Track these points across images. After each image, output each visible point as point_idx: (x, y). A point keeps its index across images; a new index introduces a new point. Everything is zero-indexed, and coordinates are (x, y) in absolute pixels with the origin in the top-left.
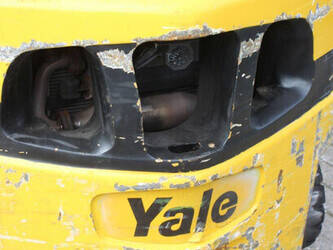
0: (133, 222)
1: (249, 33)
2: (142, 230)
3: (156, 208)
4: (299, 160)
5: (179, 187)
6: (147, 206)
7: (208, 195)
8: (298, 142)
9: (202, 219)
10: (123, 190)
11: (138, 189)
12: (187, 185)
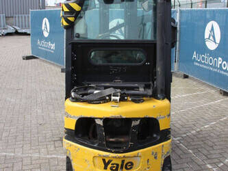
0: (103, 165)
1: (136, 119)
2: (105, 168)
3: (109, 162)
4: (155, 158)
5: (114, 157)
6: (107, 161)
7: (123, 161)
8: (155, 152)
9: (122, 168)
10: (100, 156)
11: (104, 156)
12: (116, 157)
